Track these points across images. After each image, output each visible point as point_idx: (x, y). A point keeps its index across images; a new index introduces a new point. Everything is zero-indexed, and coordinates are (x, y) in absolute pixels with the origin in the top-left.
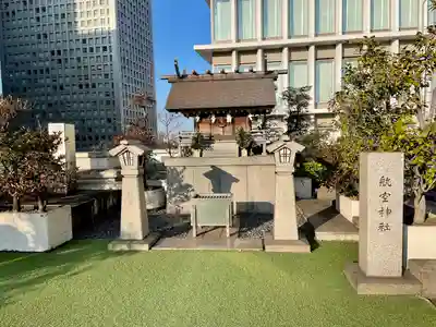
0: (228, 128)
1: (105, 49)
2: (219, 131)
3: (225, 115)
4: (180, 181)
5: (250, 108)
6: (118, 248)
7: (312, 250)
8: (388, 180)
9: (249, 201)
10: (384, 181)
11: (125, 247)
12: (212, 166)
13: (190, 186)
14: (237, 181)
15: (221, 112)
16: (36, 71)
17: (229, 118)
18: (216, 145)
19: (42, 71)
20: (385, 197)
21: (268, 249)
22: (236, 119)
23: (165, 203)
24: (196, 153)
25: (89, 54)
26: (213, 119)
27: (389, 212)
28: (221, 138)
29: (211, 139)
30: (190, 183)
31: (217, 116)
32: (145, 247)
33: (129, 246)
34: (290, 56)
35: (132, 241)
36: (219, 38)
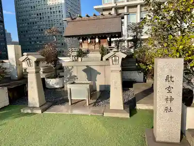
0: (97, 46)
1: (60, 12)
2: (92, 47)
3: (95, 38)
4: (71, 74)
5: (108, 34)
6: (26, 112)
7: (130, 116)
8: (171, 77)
9: (106, 84)
10: (169, 78)
11: (29, 111)
12: (87, 66)
13: (76, 76)
14: (100, 74)
15: (93, 37)
16: (31, 23)
17: (97, 40)
18: (90, 55)
19: (33, 23)
20: (169, 89)
21: (106, 115)
22: (101, 40)
23: (64, 85)
24: (80, 59)
25: (52, 15)
26: (89, 41)
27: (172, 99)
28: (94, 51)
29: (88, 51)
30: (76, 75)
31: (91, 39)
32: (39, 112)
33: (32, 110)
34: (141, 9)
35: (34, 108)
36: (106, 2)
